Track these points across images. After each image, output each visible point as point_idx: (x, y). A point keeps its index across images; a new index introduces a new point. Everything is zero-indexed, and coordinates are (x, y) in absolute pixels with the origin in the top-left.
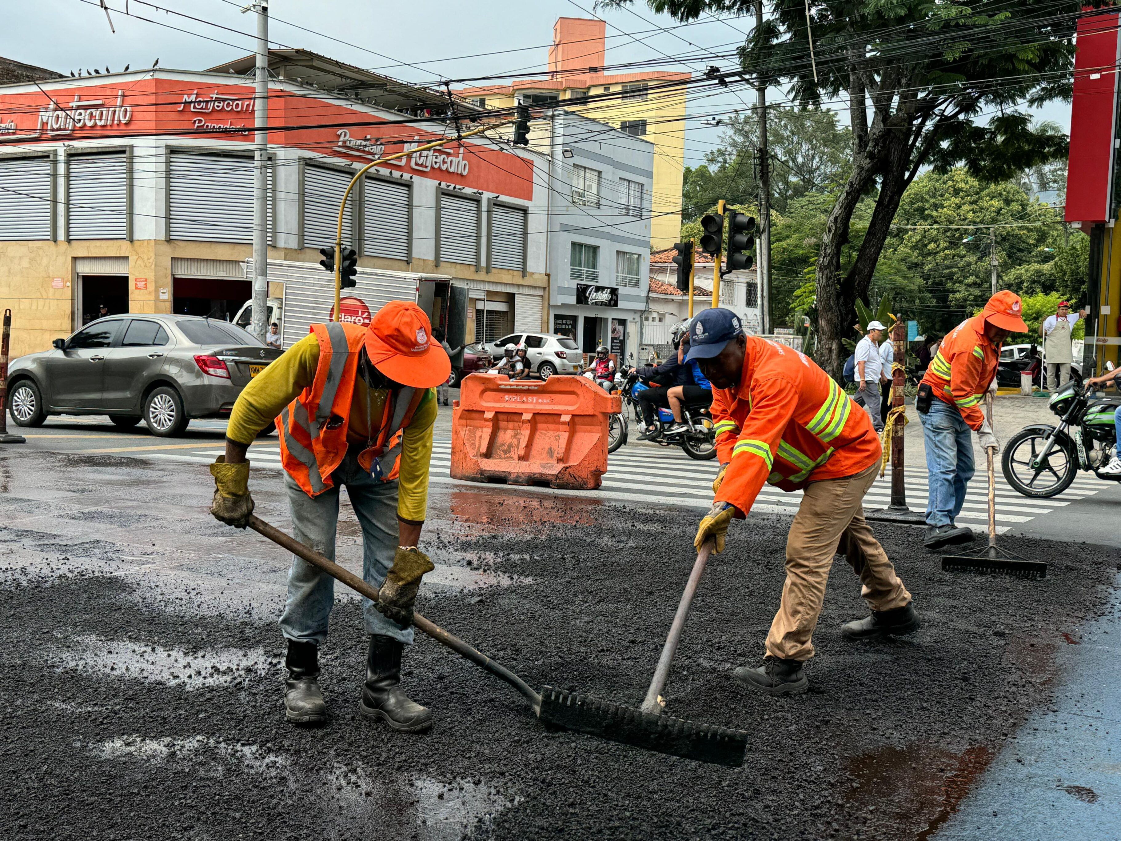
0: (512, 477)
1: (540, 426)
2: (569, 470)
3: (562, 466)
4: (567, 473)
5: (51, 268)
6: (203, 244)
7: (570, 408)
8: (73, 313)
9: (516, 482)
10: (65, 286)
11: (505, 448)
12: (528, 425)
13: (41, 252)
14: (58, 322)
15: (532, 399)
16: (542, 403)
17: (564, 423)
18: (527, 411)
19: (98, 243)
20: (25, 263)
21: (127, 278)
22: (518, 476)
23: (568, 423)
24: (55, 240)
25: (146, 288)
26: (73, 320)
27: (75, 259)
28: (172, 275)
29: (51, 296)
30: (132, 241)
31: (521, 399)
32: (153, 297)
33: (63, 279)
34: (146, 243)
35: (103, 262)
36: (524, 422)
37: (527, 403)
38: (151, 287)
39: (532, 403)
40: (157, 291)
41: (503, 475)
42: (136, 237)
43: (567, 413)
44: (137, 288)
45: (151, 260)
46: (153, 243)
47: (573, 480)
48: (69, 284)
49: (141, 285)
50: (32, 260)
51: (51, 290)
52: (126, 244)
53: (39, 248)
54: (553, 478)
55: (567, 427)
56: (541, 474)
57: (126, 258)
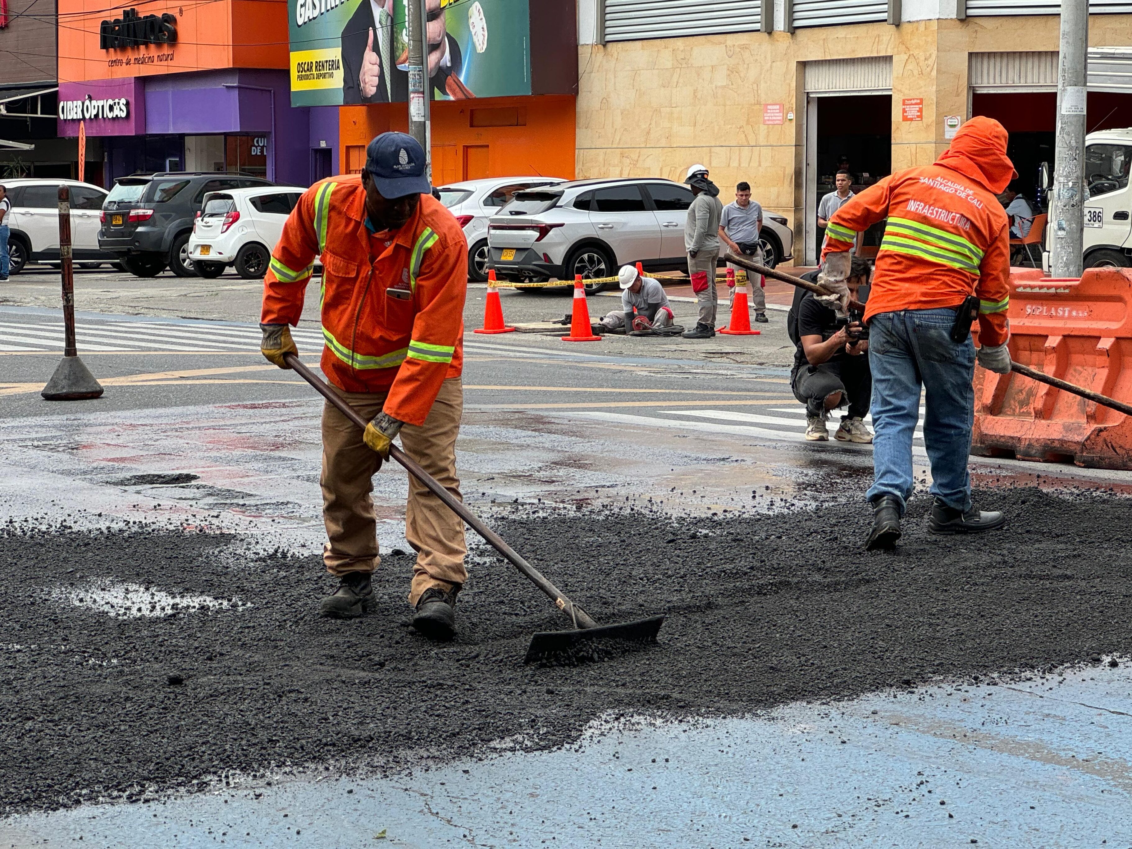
0: (1022, 446)
1: (1076, 358)
2: (1104, 434)
3: (1094, 426)
4: (1100, 440)
5: (763, 85)
6: (1031, 21)
7: (1114, 326)
8: (798, 173)
9: (1027, 457)
10: (786, 120)
11: (1022, 396)
12: (1053, 357)
13: (746, 54)
14: (774, 190)
15: (1064, 311)
16: (1077, 318)
17: (1102, 353)
18: (1054, 331)
19: (841, 32)
20: (721, 79)
21: (887, 100)
22: (1030, 445)
23: (1108, 353)
24: (770, 31)
25: (921, 117)
26: (798, 186)
27: (803, 65)
28: (971, 88)
29: (762, 141)
30: (898, 24)
31: (1049, 310)
32: (932, 137)
33: (782, 105)
34: (922, 25)
35: (849, 70)
36: (1046, 351)
37: (1057, 318)
38: (930, 115)
39: (1062, 318)
40: (940, 123)
41: (1010, 442)
42: (906, 17)
43: (1108, 333)
44: (905, 119)
45: (930, 62)
46: (935, 26)
47: (1111, 453)
48: (792, 116)
49: (912, 111)
50: (732, 71)
51: (763, 128)
52: (887, 31)
53: (744, 47)
54: (1078, 448)
55: (1105, 360)
56: (1062, 442)
57: (888, 59)
